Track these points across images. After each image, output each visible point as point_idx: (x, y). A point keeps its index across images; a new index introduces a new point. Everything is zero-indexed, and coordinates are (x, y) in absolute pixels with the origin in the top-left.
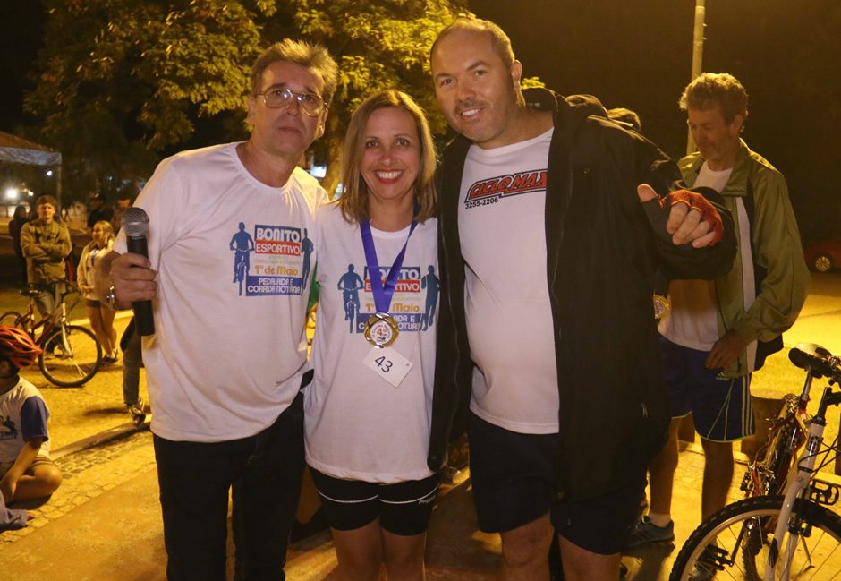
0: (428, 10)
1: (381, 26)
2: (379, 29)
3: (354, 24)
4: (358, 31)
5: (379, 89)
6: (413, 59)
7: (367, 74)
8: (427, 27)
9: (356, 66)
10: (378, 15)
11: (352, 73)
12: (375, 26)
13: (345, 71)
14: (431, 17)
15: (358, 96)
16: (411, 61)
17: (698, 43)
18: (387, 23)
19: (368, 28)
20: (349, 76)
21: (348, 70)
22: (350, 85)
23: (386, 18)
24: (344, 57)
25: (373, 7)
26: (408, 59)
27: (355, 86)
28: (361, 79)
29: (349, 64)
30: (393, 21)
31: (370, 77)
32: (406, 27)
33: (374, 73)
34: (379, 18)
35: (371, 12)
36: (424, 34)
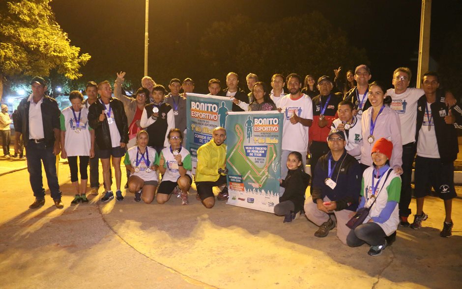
0: (39, 24)
1: (19, 31)
2: (18, 32)
3: (6, 29)
4: (8, 33)
5: (18, 57)
6: (35, 46)
7: (13, 51)
8: (40, 32)
9: (8, 47)
10: (16, 25)
11: (5, 50)
12: (16, 31)
13: (2, 49)
14: (41, 28)
15: (9, 60)
16: (33, 47)
17: (146, 45)
18: (21, 29)
19: (13, 31)
20: (5, 52)
21: (4, 49)
22: (5, 56)
23: (21, 27)
24: (2, 43)
25: (14, 22)
26: (32, 46)
27: (7, 56)
28: (10, 53)
29: (4, 46)
30: (25, 29)
31: (14, 52)
32: (30, 31)
33: (16, 50)
34: (18, 27)
35: (14, 25)
36: (39, 35)
